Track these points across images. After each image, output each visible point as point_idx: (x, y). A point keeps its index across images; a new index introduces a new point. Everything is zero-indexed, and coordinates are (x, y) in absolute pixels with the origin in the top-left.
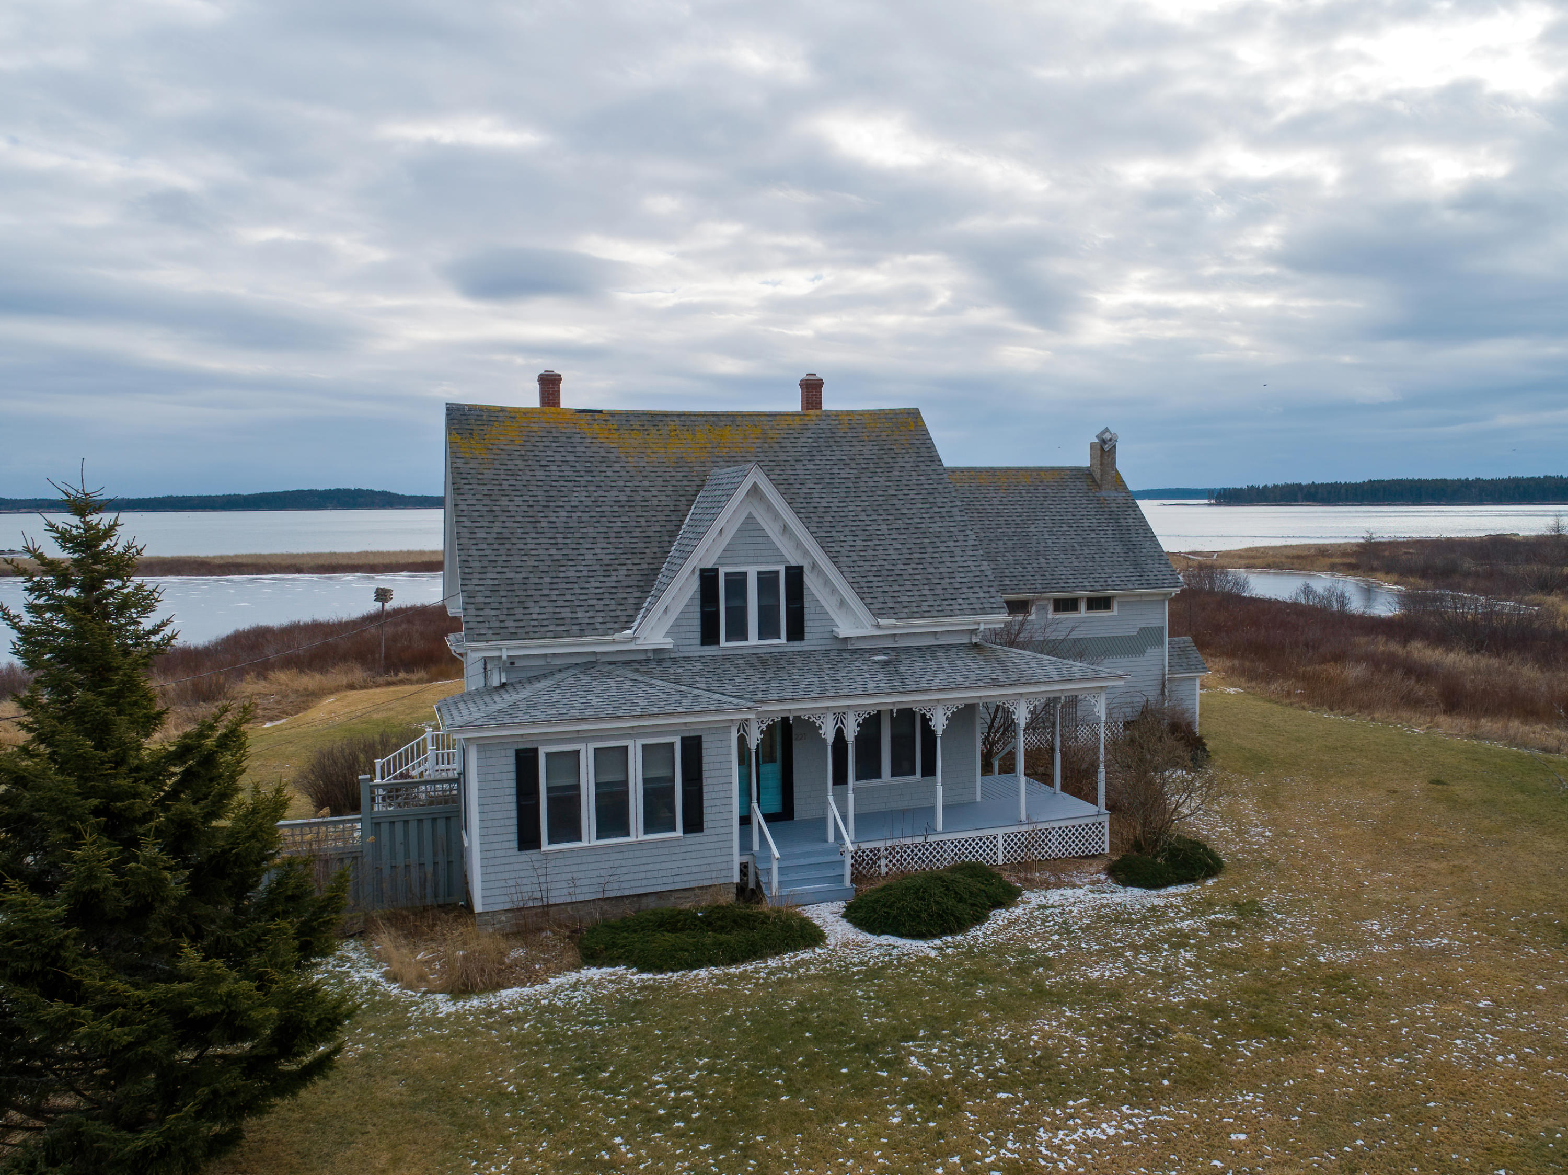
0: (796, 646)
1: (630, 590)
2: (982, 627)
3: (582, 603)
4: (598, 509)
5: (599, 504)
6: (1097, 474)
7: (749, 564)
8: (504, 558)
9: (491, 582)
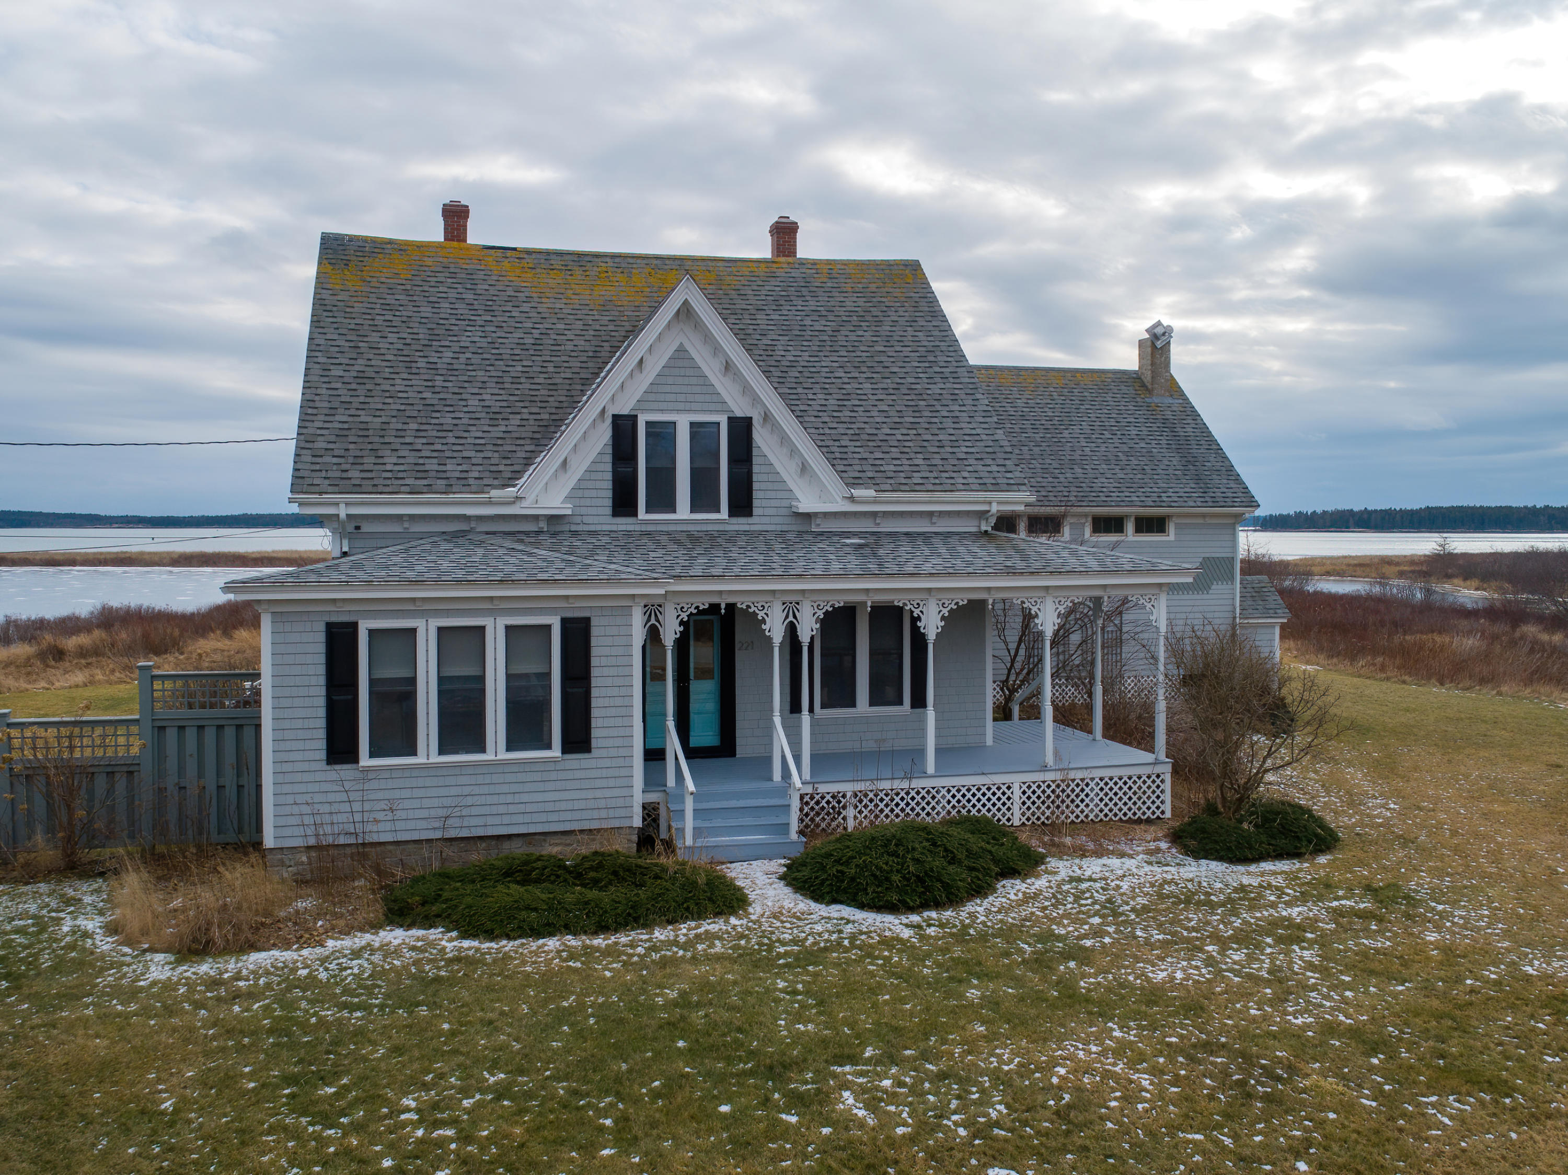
0: (741, 524)
1: (522, 442)
2: (995, 508)
3: (455, 454)
4: (494, 351)
5: (497, 345)
6: (1147, 377)
7: (678, 411)
8: (362, 399)
9: (341, 426)
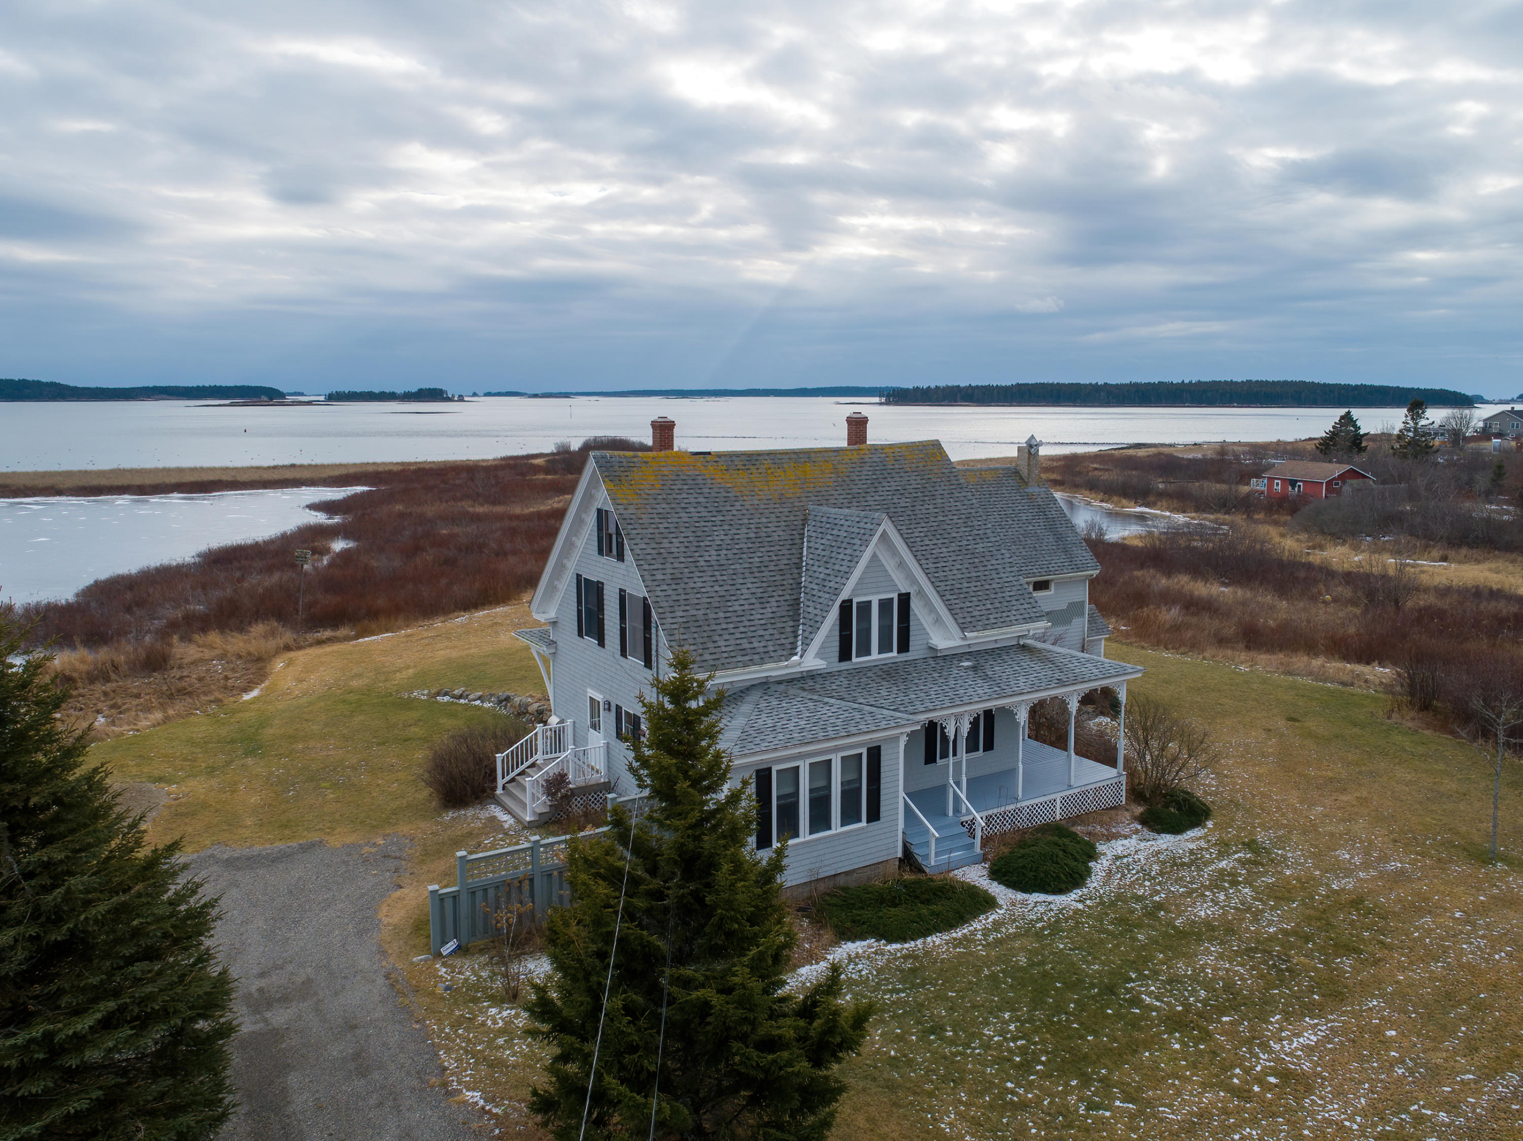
0: (904, 657)
1: (784, 619)
3: (754, 634)
4: (737, 547)
5: (737, 541)
6: (1024, 472)
7: (873, 594)
8: (684, 597)
9: (681, 620)
